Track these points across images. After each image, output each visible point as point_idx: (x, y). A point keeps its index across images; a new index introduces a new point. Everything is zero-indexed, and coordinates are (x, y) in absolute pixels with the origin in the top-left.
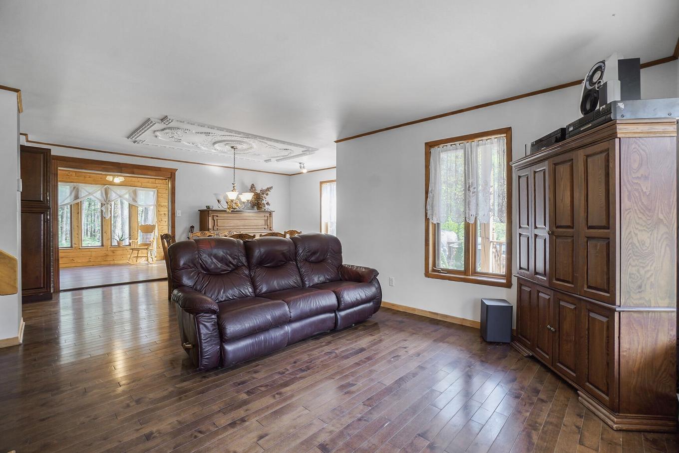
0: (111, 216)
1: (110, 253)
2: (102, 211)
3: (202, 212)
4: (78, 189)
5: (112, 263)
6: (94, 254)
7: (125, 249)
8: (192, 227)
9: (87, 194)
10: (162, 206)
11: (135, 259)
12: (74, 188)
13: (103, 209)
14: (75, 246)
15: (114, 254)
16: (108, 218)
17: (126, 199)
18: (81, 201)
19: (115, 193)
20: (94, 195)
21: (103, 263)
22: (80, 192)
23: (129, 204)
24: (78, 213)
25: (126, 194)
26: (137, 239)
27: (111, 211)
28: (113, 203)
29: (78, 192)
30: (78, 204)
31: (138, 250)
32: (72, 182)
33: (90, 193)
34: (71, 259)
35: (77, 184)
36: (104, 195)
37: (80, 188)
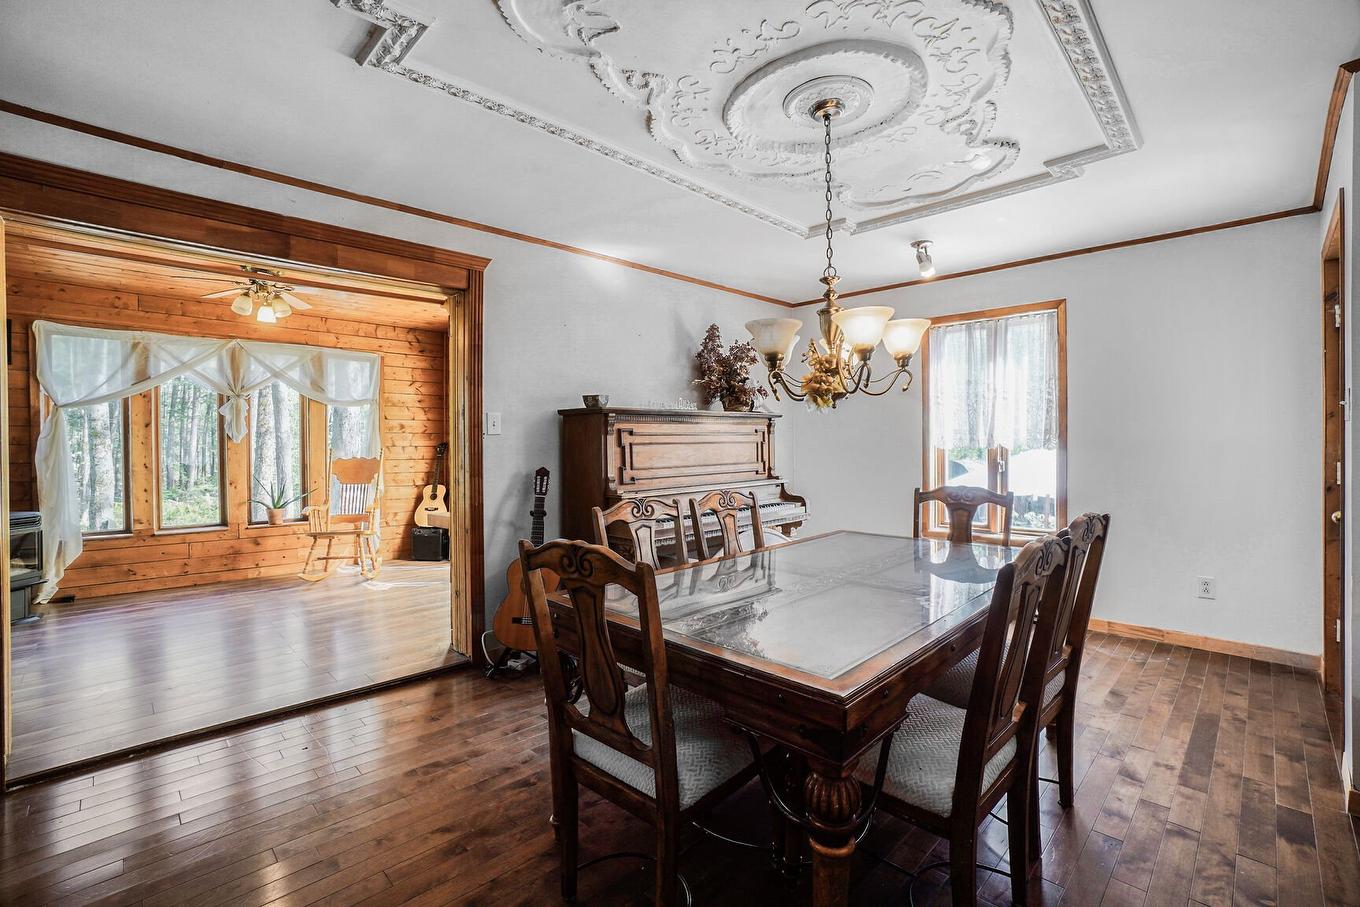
0: (249, 435)
1: (249, 547)
2: (221, 418)
3: (568, 417)
4: (146, 349)
5: (252, 574)
6: (197, 550)
7: (290, 530)
8: (543, 473)
9: (176, 364)
10: (394, 405)
11: (320, 565)
12: (135, 346)
13: (226, 411)
14: (139, 527)
15: (259, 548)
16: (241, 437)
17: (291, 383)
18: (157, 388)
19: (261, 363)
20: (199, 368)
21: (224, 577)
22: (152, 359)
23: (302, 397)
24: (147, 425)
25: (291, 367)
26: (326, 502)
27: (248, 419)
28: (255, 394)
29: (147, 358)
30: (146, 396)
31: (330, 536)
32: (127, 328)
33: (183, 364)
34: (126, 568)
35: (145, 333)
36: (229, 372)
37: (153, 348)
